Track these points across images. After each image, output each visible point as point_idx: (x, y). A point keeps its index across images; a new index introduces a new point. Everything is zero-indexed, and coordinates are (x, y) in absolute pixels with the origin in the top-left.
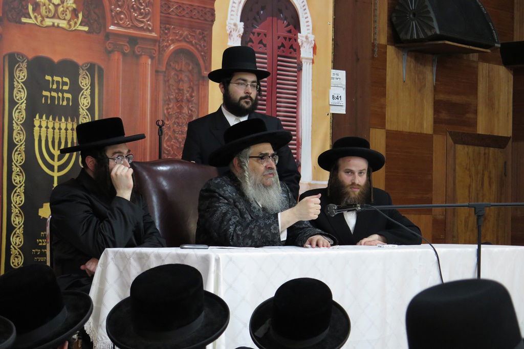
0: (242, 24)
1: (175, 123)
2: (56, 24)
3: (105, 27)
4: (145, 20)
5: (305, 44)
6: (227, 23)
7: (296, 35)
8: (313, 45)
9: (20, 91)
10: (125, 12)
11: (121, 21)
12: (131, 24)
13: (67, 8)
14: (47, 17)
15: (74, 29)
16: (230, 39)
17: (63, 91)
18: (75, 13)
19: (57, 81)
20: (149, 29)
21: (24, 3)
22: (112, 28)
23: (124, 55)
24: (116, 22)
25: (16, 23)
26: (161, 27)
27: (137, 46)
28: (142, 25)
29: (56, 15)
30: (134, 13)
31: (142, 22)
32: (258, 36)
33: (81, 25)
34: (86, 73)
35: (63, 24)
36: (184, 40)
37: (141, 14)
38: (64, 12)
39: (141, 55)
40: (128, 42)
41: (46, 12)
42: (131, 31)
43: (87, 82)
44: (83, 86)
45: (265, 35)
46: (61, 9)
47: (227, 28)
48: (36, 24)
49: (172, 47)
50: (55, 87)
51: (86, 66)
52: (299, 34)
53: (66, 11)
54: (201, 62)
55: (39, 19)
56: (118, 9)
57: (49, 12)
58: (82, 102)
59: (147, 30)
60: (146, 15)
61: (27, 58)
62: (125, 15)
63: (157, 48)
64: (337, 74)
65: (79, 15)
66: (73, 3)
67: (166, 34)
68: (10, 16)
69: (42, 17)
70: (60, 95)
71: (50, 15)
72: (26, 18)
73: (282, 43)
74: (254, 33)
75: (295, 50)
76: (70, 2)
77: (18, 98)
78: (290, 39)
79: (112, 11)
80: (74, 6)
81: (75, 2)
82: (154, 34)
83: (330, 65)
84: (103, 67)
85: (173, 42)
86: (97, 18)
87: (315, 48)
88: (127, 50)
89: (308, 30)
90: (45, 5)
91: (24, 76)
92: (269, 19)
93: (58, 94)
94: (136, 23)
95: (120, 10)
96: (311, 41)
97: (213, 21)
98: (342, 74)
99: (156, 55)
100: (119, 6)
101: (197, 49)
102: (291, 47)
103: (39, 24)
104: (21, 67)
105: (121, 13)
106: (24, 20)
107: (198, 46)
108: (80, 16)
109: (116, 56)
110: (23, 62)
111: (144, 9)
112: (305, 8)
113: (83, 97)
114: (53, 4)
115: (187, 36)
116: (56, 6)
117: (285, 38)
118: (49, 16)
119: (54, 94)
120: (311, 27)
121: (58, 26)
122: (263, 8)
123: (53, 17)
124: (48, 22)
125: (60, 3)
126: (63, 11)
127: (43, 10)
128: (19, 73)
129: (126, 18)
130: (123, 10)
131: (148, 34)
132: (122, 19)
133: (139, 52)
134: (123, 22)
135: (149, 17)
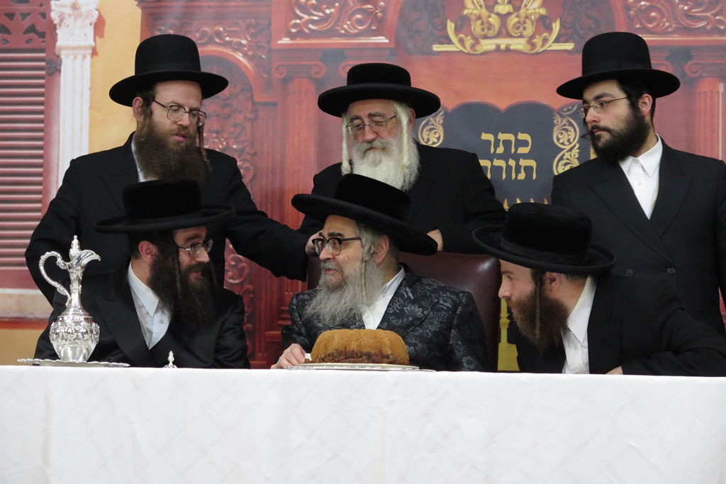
2: (503, 47)
4: (708, 14)
10: (659, 6)
11: (650, 23)
12: (674, 26)
13: (527, 17)
14: (485, 37)
15: (541, 50)
17: (517, 157)
18: (543, 24)
19: (504, 141)
20: (719, 29)
21: (437, 21)
24: (638, 26)
25: (426, 54)
27: (690, 63)
28: (702, 24)
29: (504, 30)
30: (681, 6)
31: (702, 19)
33: (557, 41)
34: (568, 121)
35: (519, 44)
37: (700, 4)
38: (517, 26)
39: (700, 78)
41: (483, 30)
42: (676, 38)
43: (572, 138)
44: (563, 144)
46: (513, 20)
48: (461, 51)
50: (500, 150)
51: (569, 110)
53: (525, 23)
55: (469, 41)
56: (643, 3)
57: (489, 28)
59: (715, 31)
60: (712, 4)
62: (658, 10)
65: (554, 25)
66: (539, 8)
69: (475, 38)
70: (512, 163)
71: (491, 33)
72: (442, 43)
76: (534, 5)
79: (628, 8)
81: (543, 5)
86: (593, 26)
90: (479, 18)
91: (438, 139)
93: (507, 162)
94: (686, 22)
95: (648, 4)
103: (468, 50)
104: (433, 124)
105: (650, 8)
106: (436, 48)
108: (556, 27)
113: (562, 162)
114: (498, 14)
116: (504, 18)
118: (489, 35)
119: (498, 163)
121: (508, 50)
123: (499, 35)
124: (488, 45)
125: (511, 10)
126: (519, 22)
127: (477, 28)
128: (428, 135)
129: (663, 16)
130: (654, 4)
131: (717, 38)
132: (654, 18)
133: (694, 73)
134: (655, 24)
135: (718, 7)
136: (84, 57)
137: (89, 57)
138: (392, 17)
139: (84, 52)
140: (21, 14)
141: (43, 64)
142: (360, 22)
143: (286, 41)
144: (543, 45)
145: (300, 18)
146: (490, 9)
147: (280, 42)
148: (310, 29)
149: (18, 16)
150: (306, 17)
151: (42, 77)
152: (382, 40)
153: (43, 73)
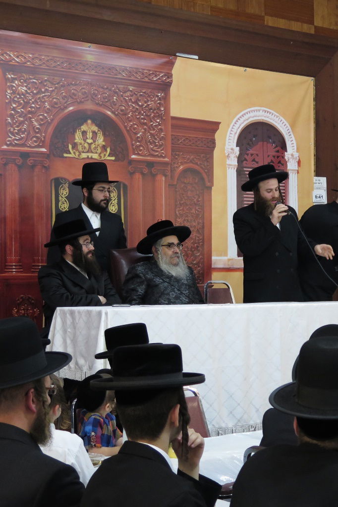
0: (238, 148)
1: (185, 220)
2: (90, 157)
3: (128, 155)
4: (159, 150)
5: (291, 160)
6: (226, 148)
7: (283, 154)
8: (298, 160)
9: (64, 203)
10: (143, 145)
11: (140, 151)
12: (148, 153)
13: (98, 145)
14: (83, 152)
16: (228, 159)
18: (104, 148)
20: (163, 156)
21: (65, 144)
22: (133, 156)
23: (143, 174)
24: (136, 152)
25: (60, 157)
26: (172, 154)
27: (154, 168)
28: (157, 154)
29: (90, 150)
30: (150, 146)
31: (157, 151)
32: (252, 156)
33: (109, 156)
35: (95, 156)
36: (191, 162)
37: (156, 146)
38: (95, 148)
39: (157, 174)
40: (146, 166)
41: (82, 149)
42: (149, 158)
43: (115, 195)
45: (257, 155)
46: (93, 146)
47: (226, 151)
48: (75, 157)
49: (181, 167)
52: (285, 153)
53: (97, 147)
54: (205, 176)
55: (77, 153)
57: (85, 149)
58: (111, 208)
59: (161, 156)
60: (161, 146)
61: (68, 181)
62: (143, 147)
63: (169, 169)
64: (320, 180)
67: (177, 159)
68: (55, 153)
69: (80, 152)
71: (85, 151)
72: (67, 153)
73: (272, 160)
74: (248, 154)
75: (283, 165)
76: (101, 141)
77: (62, 208)
78: (278, 157)
79: (133, 145)
80: (104, 143)
81: (104, 141)
82: (166, 159)
83: (313, 173)
84: (126, 183)
85: (182, 164)
86: (121, 151)
87: (299, 163)
88: (146, 171)
89: (293, 149)
90: (81, 144)
91: (67, 193)
92: (260, 143)
94: (152, 152)
95: (139, 144)
96: (296, 157)
97: (214, 147)
98: (323, 180)
99: (169, 174)
100: (139, 142)
101: (202, 168)
102: (279, 162)
103: (77, 157)
104: (64, 187)
105: (140, 146)
106: (65, 155)
107: (202, 166)
108: (108, 150)
109: (138, 176)
110: (65, 184)
111: (158, 142)
112: (290, 134)
113: (112, 205)
114: (88, 143)
115: (193, 159)
116: (90, 144)
117: (274, 157)
120: (295, 147)
122: (255, 136)
123: (87, 152)
124: (84, 155)
125: (93, 142)
127: (80, 148)
128: (63, 191)
129: (144, 149)
131: (162, 159)
133: (155, 172)
134: (142, 152)
135: (162, 148)
138: (48, 140)
142: (35, 142)
143: (5, 147)
144: (104, 157)
145: (11, 138)
146: (85, 141)
147: (3, 147)
148: (16, 143)
150: (13, 137)
152: (44, 150)
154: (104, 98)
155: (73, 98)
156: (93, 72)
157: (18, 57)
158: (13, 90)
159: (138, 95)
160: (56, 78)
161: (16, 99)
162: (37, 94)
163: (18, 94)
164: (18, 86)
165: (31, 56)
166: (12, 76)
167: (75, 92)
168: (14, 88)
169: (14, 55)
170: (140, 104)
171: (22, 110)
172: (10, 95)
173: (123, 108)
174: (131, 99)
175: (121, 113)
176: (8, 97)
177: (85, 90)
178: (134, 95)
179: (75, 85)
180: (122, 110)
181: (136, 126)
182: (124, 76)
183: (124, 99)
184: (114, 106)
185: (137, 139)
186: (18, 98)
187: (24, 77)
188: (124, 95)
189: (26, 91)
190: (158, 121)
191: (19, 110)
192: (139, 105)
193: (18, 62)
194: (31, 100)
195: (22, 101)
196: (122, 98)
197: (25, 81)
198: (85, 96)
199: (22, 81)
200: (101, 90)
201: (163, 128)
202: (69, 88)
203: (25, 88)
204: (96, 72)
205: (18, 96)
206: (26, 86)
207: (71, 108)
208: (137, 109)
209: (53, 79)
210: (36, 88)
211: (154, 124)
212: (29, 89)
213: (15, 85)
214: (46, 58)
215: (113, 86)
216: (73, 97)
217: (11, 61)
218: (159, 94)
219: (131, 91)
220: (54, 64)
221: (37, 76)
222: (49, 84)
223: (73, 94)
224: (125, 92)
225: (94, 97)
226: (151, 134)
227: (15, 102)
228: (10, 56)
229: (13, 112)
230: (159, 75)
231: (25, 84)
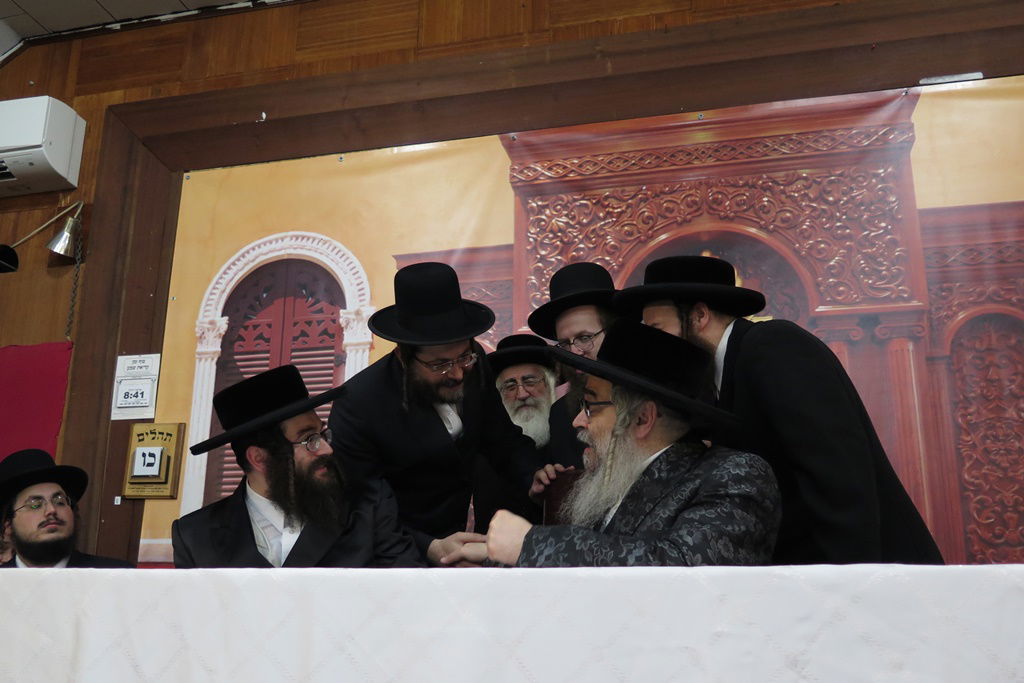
1: (986, 437)
3: (806, 308)
4: (892, 285)
10: (846, 281)
11: (839, 296)
12: (861, 297)
20: (903, 298)
22: (821, 309)
24: (828, 299)
26: (930, 290)
27: (880, 326)
28: (888, 294)
30: (866, 280)
31: (886, 289)
36: (991, 300)
37: (883, 278)
39: (890, 339)
40: (858, 325)
42: (864, 307)
49: (961, 316)
59: (900, 299)
60: (894, 277)
62: (846, 285)
63: (925, 323)
67: (944, 298)
79: (818, 285)
82: (915, 303)
85: (962, 307)
86: (788, 301)
88: (858, 334)
94: (872, 293)
95: (836, 280)
99: (924, 333)
100: (833, 276)
105: (836, 285)
111: (887, 270)
115: (995, 292)
129: (850, 290)
130: (841, 280)
131: (901, 305)
132: (842, 292)
133: (884, 335)
134: (843, 296)
135: (900, 280)
136: (364, 351)
137: (367, 351)
139: (363, 347)
140: (318, 322)
141: (332, 358)
149: (315, 323)
151: (331, 368)
153: (332, 365)
154: (738, 205)
155: (666, 218)
156: (711, 162)
157: (550, 169)
158: (539, 226)
159: (825, 183)
160: (627, 189)
161: (546, 241)
162: (589, 224)
163: (551, 231)
164: (551, 217)
165: (576, 161)
166: (540, 203)
167: (671, 206)
168: (543, 223)
169: (543, 167)
170: (831, 199)
171: (559, 258)
172: (534, 236)
173: (788, 215)
174: (806, 195)
175: (782, 225)
176: (531, 240)
177: (693, 198)
178: (814, 185)
179: (671, 192)
180: (784, 221)
181: (823, 246)
182: (784, 153)
183: (790, 196)
184: (763, 216)
185: (829, 272)
186: (553, 239)
187: (562, 200)
188: (788, 189)
189: (567, 223)
190: (883, 225)
191: (553, 260)
192: (827, 202)
193: (550, 178)
194: (576, 237)
195: (558, 243)
196: (783, 197)
197: (565, 207)
198: (695, 208)
199: (559, 207)
200: (731, 190)
201: (898, 237)
202: (657, 201)
203: (564, 219)
204: (718, 160)
205: (551, 236)
206: (566, 215)
207: (663, 237)
208: (823, 210)
209: (623, 191)
210: (586, 215)
211: (873, 234)
212: (573, 218)
213: (544, 217)
214: (607, 159)
215: (760, 178)
216: (668, 214)
217: (536, 179)
218: (882, 171)
219: (805, 179)
220: (623, 166)
221: (588, 193)
222: (613, 202)
223: (667, 209)
224: (791, 183)
225: (715, 206)
226: (866, 256)
227: (543, 246)
228: (535, 170)
229: (540, 265)
230: (876, 133)
231: (565, 212)
